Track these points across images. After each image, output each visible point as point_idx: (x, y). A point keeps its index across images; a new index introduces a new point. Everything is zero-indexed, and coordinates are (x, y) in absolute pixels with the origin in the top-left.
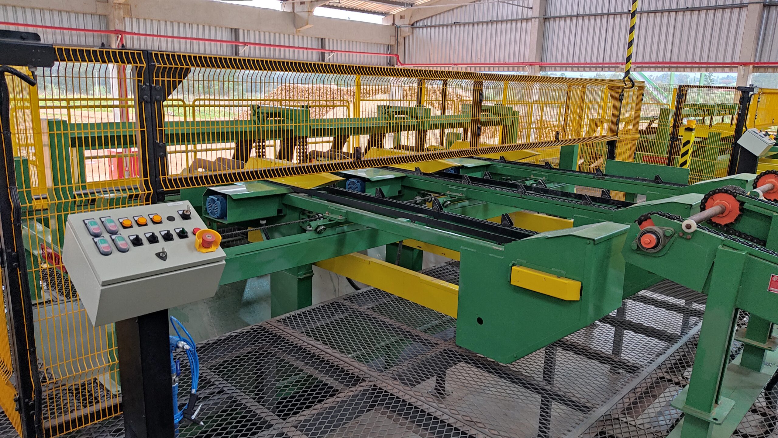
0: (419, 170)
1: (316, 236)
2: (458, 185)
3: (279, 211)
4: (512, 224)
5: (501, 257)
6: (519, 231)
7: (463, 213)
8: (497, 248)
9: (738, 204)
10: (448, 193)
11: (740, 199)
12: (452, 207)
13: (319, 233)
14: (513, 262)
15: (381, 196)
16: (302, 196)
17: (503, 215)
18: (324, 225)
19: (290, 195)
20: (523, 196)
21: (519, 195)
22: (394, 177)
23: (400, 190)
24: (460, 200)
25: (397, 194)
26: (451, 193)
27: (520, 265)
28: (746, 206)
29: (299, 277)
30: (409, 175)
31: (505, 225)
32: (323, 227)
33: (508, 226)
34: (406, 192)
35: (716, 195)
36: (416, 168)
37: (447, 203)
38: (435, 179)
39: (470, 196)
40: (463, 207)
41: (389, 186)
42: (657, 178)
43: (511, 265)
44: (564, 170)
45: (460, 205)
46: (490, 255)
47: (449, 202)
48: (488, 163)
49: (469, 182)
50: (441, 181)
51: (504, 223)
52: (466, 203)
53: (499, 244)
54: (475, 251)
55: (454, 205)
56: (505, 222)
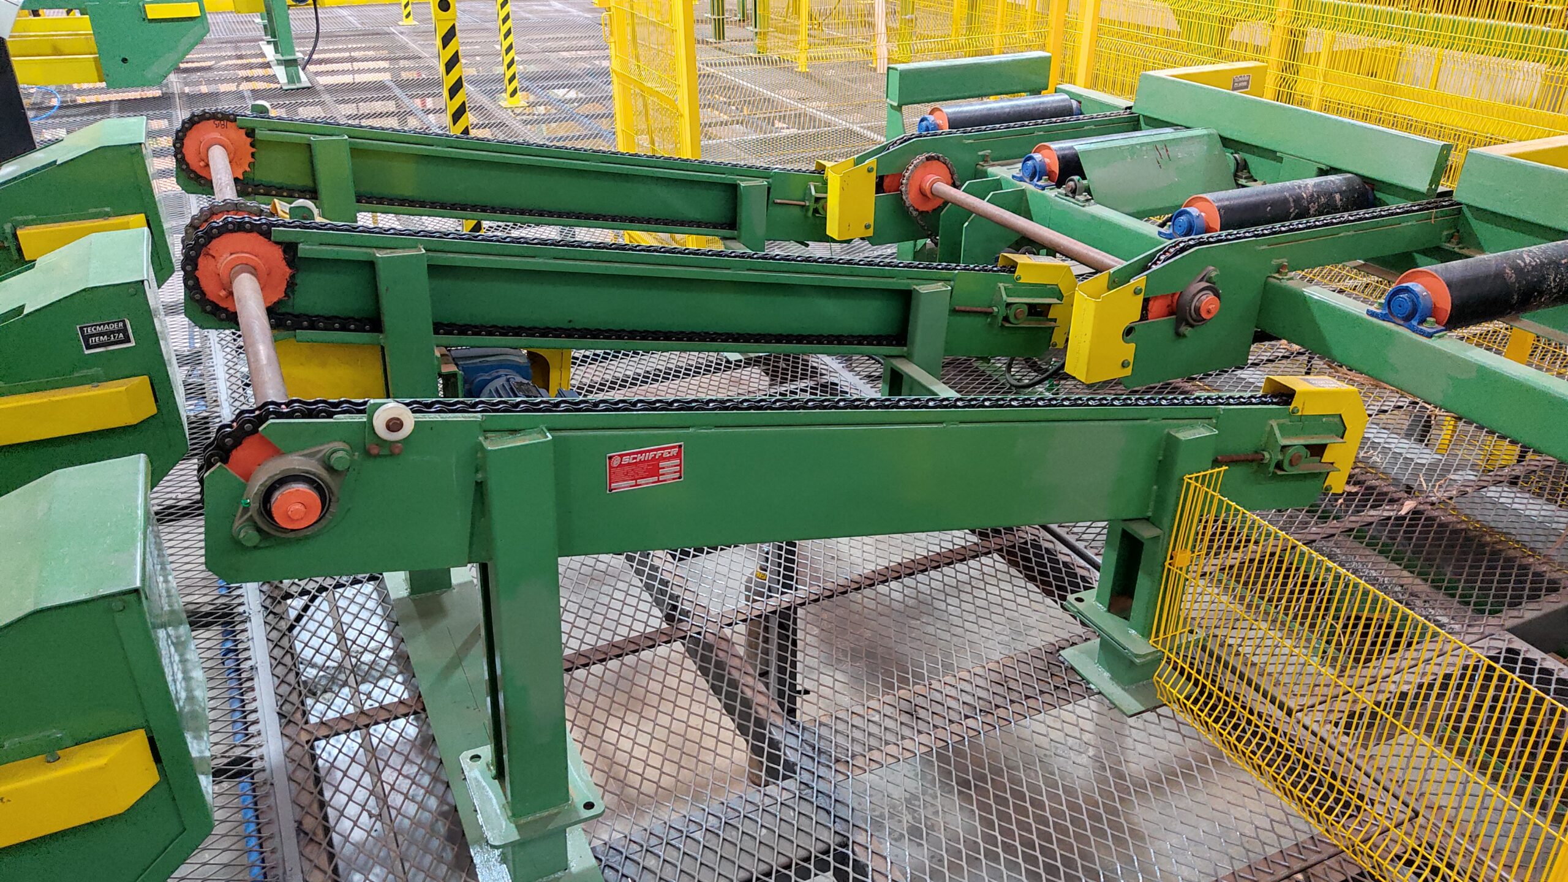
9: (277, 253)
11: (280, 239)
28: (304, 250)
35: (214, 242)
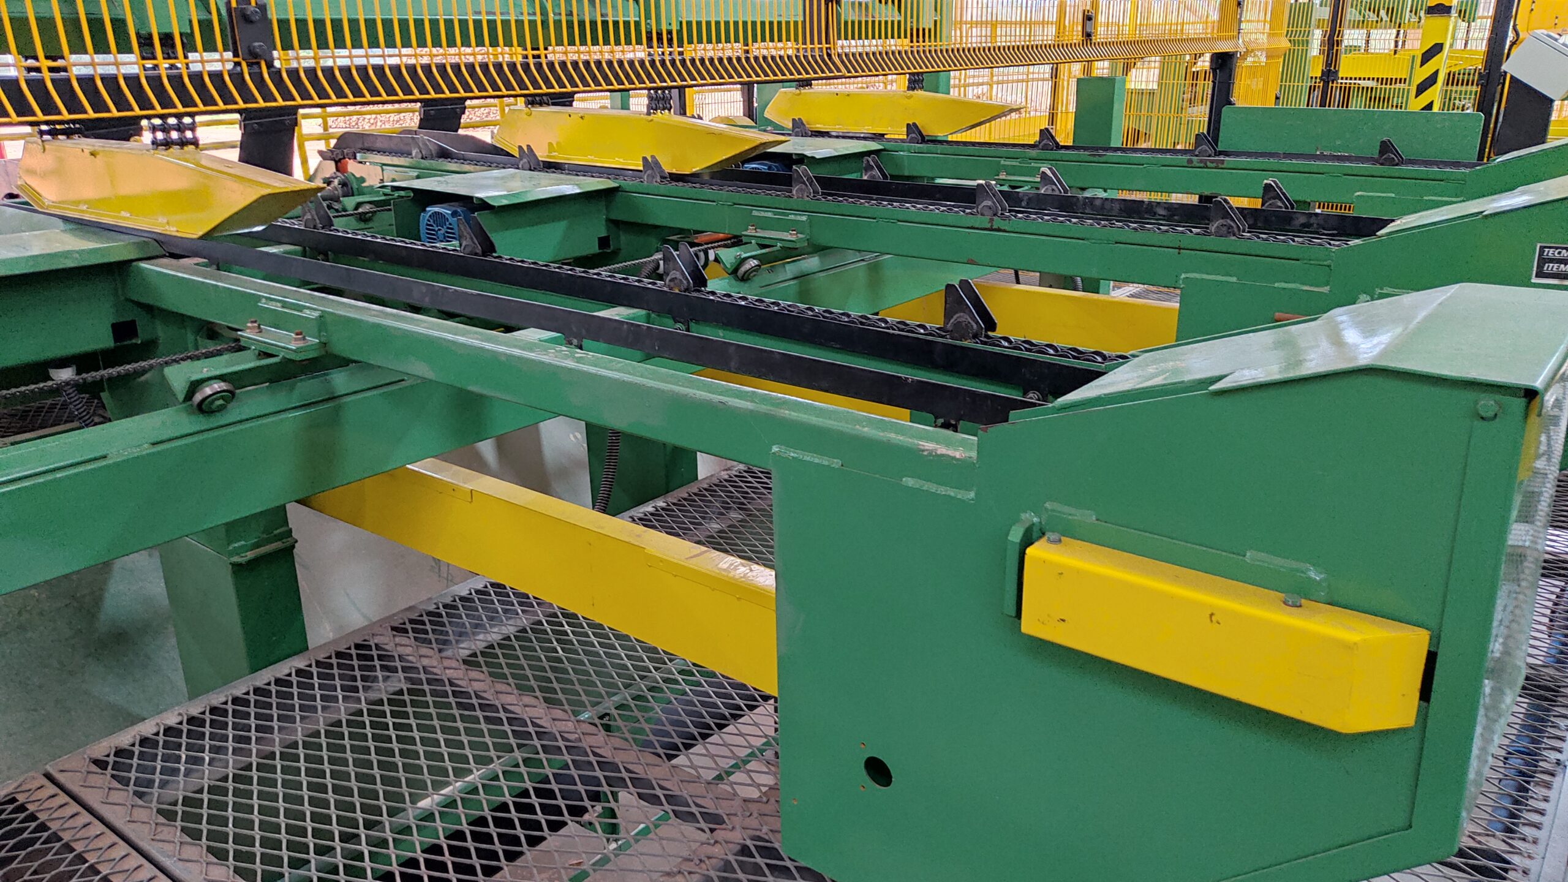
0: (657, 163)
1: (200, 423)
2: (781, 201)
3: (122, 330)
4: (991, 325)
5: (961, 495)
6: (1026, 354)
7: (804, 295)
8: (942, 450)
10: (750, 231)
12: (764, 277)
13: (204, 409)
14: (1030, 517)
15: (479, 250)
16: (185, 270)
17: (949, 287)
18: (221, 378)
19: (144, 265)
20: (998, 222)
21: (983, 221)
22: (578, 191)
23: (603, 234)
24: (790, 253)
25: (594, 249)
26: (761, 233)
27: (1066, 531)
29: (236, 559)
30: (627, 184)
31: (960, 331)
32: (218, 386)
33: (975, 336)
34: (624, 240)
36: (645, 159)
37: (747, 266)
38: (707, 192)
39: (825, 238)
40: (800, 277)
41: (562, 225)
42: (1386, 147)
43: (1016, 535)
44: (1097, 149)
45: (790, 269)
46: (909, 482)
47: (754, 263)
48: (874, 146)
49: (816, 192)
50: (725, 194)
51: (958, 324)
52: (812, 263)
53: (946, 426)
54: (836, 463)
55: (772, 270)
56: (961, 317)
